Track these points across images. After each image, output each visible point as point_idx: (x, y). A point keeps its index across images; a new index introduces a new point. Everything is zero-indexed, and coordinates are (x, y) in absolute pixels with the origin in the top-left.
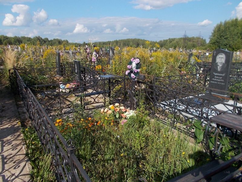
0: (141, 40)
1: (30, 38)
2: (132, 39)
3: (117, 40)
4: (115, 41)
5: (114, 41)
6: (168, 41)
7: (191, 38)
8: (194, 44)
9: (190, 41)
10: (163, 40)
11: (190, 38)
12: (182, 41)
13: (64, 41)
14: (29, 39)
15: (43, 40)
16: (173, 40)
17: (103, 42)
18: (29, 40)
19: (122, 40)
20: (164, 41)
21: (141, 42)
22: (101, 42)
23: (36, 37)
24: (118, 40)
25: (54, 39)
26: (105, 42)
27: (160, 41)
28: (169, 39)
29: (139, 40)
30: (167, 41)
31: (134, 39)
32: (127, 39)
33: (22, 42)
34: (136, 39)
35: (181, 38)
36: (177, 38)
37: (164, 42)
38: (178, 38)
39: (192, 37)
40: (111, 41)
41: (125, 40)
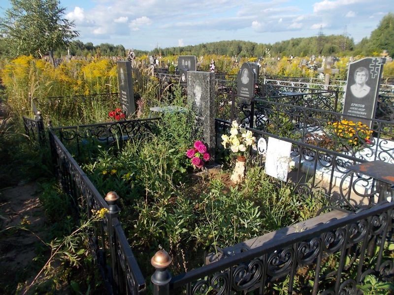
2: (228, 41)
4: (200, 45)
6: (291, 42)
8: (335, 47)
9: (327, 43)
10: (281, 42)
11: (327, 37)
12: (314, 42)
13: (117, 47)
15: (84, 45)
17: (179, 47)
19: (211, 44)
20: (284, 42)
21: (244, 46)
22: (177, 48)
25: (103, 45)
26: (183, 48)
27: (276, 43)
28: (292, 39)
30: (288, 42)
32: (221, 42)
34: (235, 40)
35: (312, 38)
37: (283, 44)
38: (307, 38)
39: (331, 35)
40: (193, 46)
41: (217, 43)
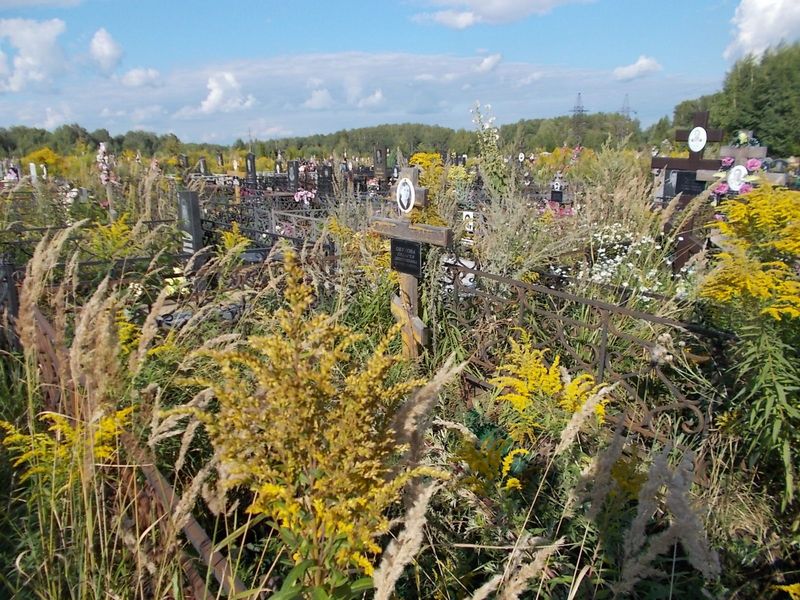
0: (429, 129)
1: (43, 132)
3: (344, 131)
4: (339, 133)
5: (333, 133)
6: (519, 128)
7: (594, 116)
9: (590, 127)
11: (590, 116)
13: (164, 139)
14: (39, 135)
15: (90, 136)
16: (536, 124)
17: (297, 138)
18: (40, 137)
20: (505, 128)
21: (427, 134)
22: (293, 140)
23: (66, 127)
24: (348, 129)
25: (131, 134)
28: (522, 122)
29: (419, 127)
30: (515, 127)
31: (404, 125)
32: (379, 126)
33: (14, 147)
34: (409, 124)
35: (560, 119)
36: (547, 118)
38: (551, 120)
39: (597, 112)
40: (325, 135)
